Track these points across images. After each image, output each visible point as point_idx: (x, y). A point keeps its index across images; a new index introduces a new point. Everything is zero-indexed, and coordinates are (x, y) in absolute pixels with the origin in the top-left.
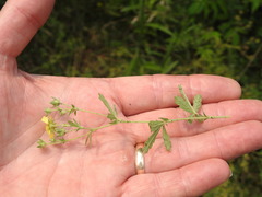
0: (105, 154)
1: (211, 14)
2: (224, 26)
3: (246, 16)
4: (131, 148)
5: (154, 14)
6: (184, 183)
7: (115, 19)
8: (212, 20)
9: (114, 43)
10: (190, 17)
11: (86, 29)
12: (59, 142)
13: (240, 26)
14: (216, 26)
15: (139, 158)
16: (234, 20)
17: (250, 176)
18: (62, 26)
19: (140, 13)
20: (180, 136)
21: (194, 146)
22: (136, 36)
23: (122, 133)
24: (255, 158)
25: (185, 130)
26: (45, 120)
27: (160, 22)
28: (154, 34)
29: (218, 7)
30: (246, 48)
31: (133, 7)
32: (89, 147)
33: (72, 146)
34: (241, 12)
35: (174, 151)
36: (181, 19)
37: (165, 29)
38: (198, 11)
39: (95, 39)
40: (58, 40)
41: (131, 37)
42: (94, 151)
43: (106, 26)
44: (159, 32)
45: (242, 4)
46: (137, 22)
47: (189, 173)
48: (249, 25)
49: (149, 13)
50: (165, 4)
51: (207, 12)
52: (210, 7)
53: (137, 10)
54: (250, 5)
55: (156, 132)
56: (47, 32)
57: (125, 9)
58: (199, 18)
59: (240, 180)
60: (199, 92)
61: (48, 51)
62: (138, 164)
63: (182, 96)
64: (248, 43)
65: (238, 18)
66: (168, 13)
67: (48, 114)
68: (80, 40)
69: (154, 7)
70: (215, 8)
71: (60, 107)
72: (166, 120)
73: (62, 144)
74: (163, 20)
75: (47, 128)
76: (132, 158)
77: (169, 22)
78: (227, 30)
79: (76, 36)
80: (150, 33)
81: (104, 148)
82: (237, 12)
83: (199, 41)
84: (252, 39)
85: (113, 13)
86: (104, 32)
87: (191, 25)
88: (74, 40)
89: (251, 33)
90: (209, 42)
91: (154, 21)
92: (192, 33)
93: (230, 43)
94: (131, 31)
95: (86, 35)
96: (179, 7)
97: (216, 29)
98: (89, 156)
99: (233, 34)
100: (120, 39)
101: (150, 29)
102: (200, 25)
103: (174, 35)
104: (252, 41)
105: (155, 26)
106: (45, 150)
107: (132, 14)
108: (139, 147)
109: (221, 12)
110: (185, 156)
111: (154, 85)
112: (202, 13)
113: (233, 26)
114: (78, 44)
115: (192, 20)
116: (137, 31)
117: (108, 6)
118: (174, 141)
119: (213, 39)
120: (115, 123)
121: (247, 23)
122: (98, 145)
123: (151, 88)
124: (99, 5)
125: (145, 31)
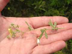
0: (28, 40)
1: (56, 6)
2: (60, 9)
3: (66, 6)
4: (36, 38)
6: (52, 48)
9: (30, 14)
10: (50, 7)
11: (22, 10)
12: (13, 36)
13: (64, 9)
14: (58, 9)
15: (38, 41)
16: (63, 7)
17: (68, 50)
18: (15, 9)
19: (37, 5)
20: (50, 34)
22: (36, 12)
24: (69, 45)
26: (9, 29)
27: (42, 8)
28: (41, 11)
29: (58, 4)
30: (66, 15)
31: (35, 4)
34: (65, 5)
35: (49, 38)
36: (48, 7)
37: (44, 10)
38: (53, 5)
39: (24, 13)
40: (14, 13)
41: (34, 12)
43: (28, 9)
44: (42, 11)
45: (65, 3)
46: (36, 8)
47: (53, 45)
48: (67, 8)
49: (39, 6)
50: (44, 3)
51: (55, 5)
52: (56, 4)
53: (36, 5)
54: (67, 3)
56: (11, 11)
57: (33, 4)
58: (53, 7)
59: (65, 51)
60: (56, 21)
62: (38, 43)
63: (51, 22)
64: (67, 13)
65: (64, 6)
66: (45, 5)
68: (20, 13)
69: (41, 4)
72: (46, 29)
74: (43, 7)
75: (10, 32)
76: (36, 41)
77: (45, 8)
78: (61, 10)
79: (19, 12)
80: (40, 11)
82: (63, 5)
83: (53, 13)
84: (68, 12)
85: (29, 6)
86: (27, 11)
88: (19, 13)
90: (56, 13)
91: (41, 7)
92: (51, 11)
93: (62, 13)
94: (34, 11)
95: (22, 12)
97: (58, 10)
98: (23, 40)
99: (62, 11)
100: (31, 13)
101: (40, 10)
102: (53, 9)
103: (46, 11)
104: (68, 13)
105: (41, 9)
106: (9, 39)
107: (35, 6)
108: (38, 38)
109: (59, 5)
111: (42, 19)
113: (62, 9)
114: (20, 14)
115: (51, 7)
116: (36, 11)
117: (28, 4)
119: (57, 12)
120: (30, 30)
121: (66, 8)
122: (25, 37)
123: (42, 20)
124: (26, 3)
125: (38, 10)
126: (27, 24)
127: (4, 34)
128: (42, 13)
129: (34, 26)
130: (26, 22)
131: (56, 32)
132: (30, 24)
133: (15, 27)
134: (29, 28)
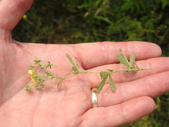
0: (71, 94)
1: (135, 10)
2: (144, 18)
3: (158, 11)
5: (99, 10)
6: (125, 113)
7: (74, 14)
8: (136, 14)
9: (73, 29)
10: (122, 12)
11: (55, 20)
12: (40, 87)
13: (155, 18)
14: (139, 18)
15: (94, 97)
16: (151, 14)
17: (162, 114)
18: (39, 19)
19: (90, 10)
21: (130, 88)
22: (87, 25)
23: (82, 80)
24: (165, 103)
25: (124, 78)
26: (30, 72)
27: (103, 16)
28: (99, 24)
29: (140, 6)
30: (158, 31)
31: (85, 5)
32: (60, 90)
33: (48, 89)
34: (155, 9)
35: (117, 92)
36: (116, 13)
37: (106, 20)
38: (127, 9)
39: (61, 27)
40: (37, 28)
41: (84, 25)
42: (63, 92)
43: (68, 18)
44: (102, 22)
45: (155, 3)
46: (88, 16)
47: (127, 106)
49: (95, 10)
50: (106, 4)
51: (133, 9)
52: (134, 6)
53: (88, 8)
54: (161, 4)
55: (105, 79)
56: (31, 23)
57: (80, 7)
58: (128, 12)
59: (155, 117)
61: (31, 35)
62: (93, 101)
63: (122, 55)
64: (159, 28)
65: (153, 12)
66: (108, 10)
67: (32, 68)
68: (51, 27)
69: (99, 6)
70: (138, 6)
71: (41, 63)
72: (111, 71)
73: (42, 88)
74: (105, 15)
75: (32, 77)
76: (89, 97)
77: (109, 16)
78: (146, 21)
79: (49, 25)
80: (96, 22)
81: (70, 91)
82: (152, 9)
83: (128, 28)
84: (162, 26)
85: (72, 10)
86: (66, 22)
87: (123, 17)
88: (47, 28)
89: (161, 22)
90: (134, 28)
91: (99, 14)
92: (123, 22)
93: (148, 29)
94: (84, 22)
95: (55, 24)
96: (115, 5)
97: (139, 20)
98: (60, 96)
99: (149, 23)
100: (77, 27)
101: (96, 20)
102: (128, 17)
103: (112, 23)
105: (100, 18)
106: (30, 92)
107: (85, 10)
108: (94, 89)
109: (142, 9)
110: (125, 95)
112: (130, 10)
113: (150, 18)
114: (50, 30)
115: (123, 14)
116: (89, 21)
117: (69, 5)
118: (117, 85)
119: (137, 26)
120: (77, 73)
121: (158, 16)
122: (66, 89)
124: (64, 5)
125: (93, 21)
126: (70, 59)
127: (19, 81)
128: (103, 28)
129: (85, 62)
130: (68, 56)
131: (134, 78)
132: (76, 58)
133: (43, 66)
134: (74, 69)
